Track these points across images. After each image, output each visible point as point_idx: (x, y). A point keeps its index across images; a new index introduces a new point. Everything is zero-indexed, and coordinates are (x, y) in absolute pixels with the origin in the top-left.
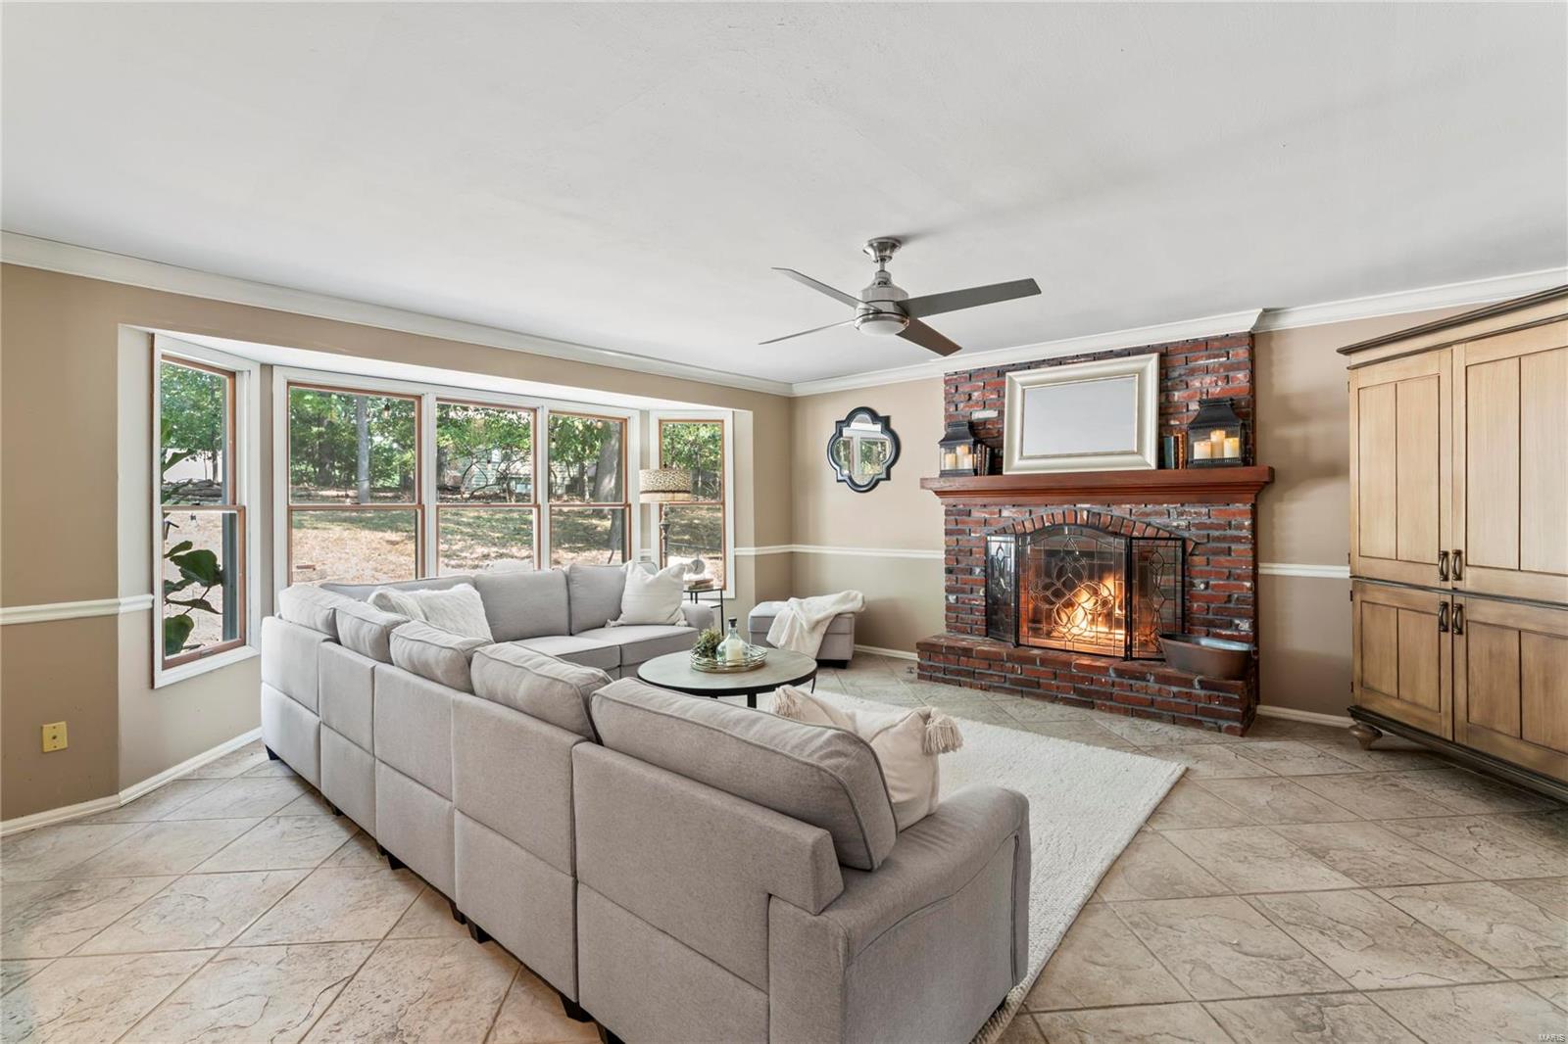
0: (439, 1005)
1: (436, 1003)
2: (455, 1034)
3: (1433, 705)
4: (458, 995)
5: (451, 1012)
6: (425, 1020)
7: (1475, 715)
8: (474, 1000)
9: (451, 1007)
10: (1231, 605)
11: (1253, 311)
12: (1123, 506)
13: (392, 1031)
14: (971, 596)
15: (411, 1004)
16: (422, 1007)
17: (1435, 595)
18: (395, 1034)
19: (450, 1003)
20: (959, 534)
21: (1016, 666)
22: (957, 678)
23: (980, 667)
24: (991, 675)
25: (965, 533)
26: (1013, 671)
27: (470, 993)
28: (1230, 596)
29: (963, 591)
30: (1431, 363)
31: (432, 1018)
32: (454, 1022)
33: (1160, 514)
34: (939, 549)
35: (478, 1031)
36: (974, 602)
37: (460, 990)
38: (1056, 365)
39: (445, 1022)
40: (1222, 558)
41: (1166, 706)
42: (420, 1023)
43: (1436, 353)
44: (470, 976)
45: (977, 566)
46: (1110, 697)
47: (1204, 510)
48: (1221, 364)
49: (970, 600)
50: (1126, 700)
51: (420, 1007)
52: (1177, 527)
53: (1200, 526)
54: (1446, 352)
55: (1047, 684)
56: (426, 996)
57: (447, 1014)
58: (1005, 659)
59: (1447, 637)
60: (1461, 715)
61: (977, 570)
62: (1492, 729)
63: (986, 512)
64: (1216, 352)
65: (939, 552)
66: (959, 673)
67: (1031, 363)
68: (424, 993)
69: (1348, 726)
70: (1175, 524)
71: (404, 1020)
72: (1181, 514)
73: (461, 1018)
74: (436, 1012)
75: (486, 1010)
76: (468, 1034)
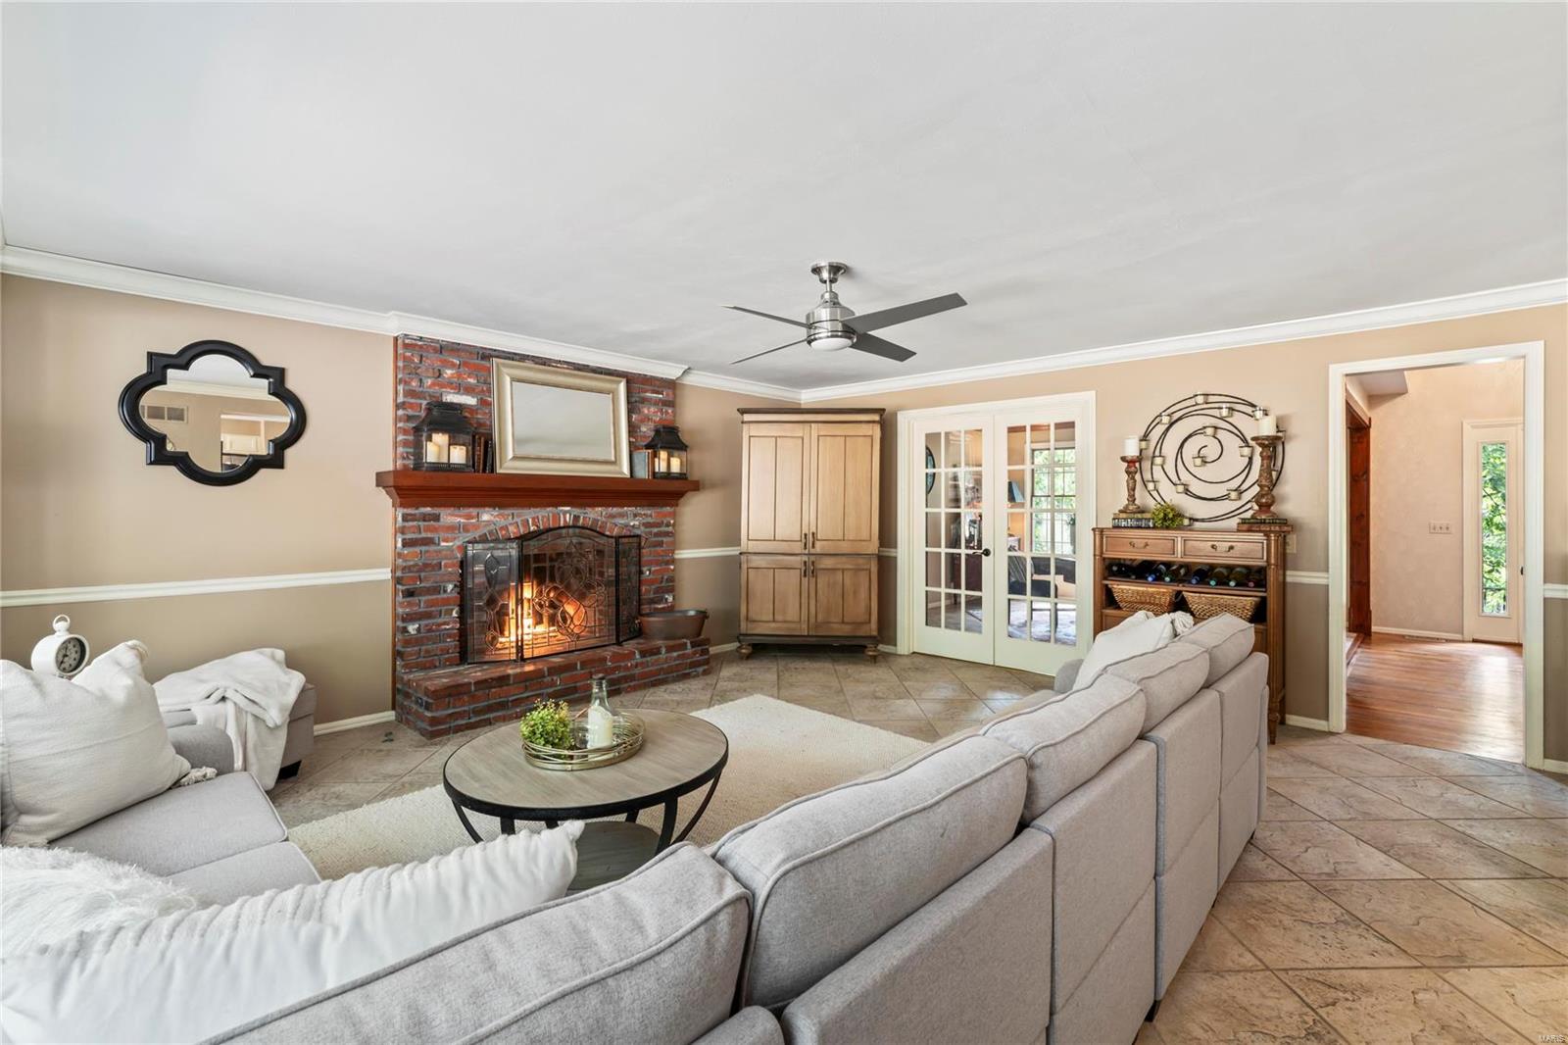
0: (1257, 1014)
1: (1256, 1017)
2: (1275, 991)
3: (796, 619)
4: (1235, 1005)
5: (1257, 1002)
6: (1281, 1018)
7: (820, 618)
8: (1230, 991)
9: (1252, 1005)
10: (663, 584)
11: (679, 365)
12: (597, 509)
13: (1313, 1038)
14: (440, 620)
15: (1274, 1037)
16: (1270, 1027)
17: (798, 558)
18: (1313, 1034)
19: (1248, 1007)
20: (425, 545)
21: (555, 678)
22: (486, 716)
23: (514, 693)
24: (528, 697)
25: (434, 543)
26: (553, 684)
27: (1224, 996)
28: (662, 578)
29: (428, 615)
30: (798, 430)
31: (1275, 1014)
32: (1264, 996)
33: (622, 515)
34: (383, 566)
35: (1259, 977)
36: (443, 627)
37: (1229, 1006)
38: (541, 364)
39: (1270, 1002)
40: (658, 549)
41: (670, 670)
42: (1287, 1020)
43: (801, 425)
44: (1205, 1005)
45: (449, 581)
46: (632, 678)
47: (649, 512)
48: (660, 399)
49: (439, 625)
50: (644, 676)
51: (1273, 1028)
52: (633, 526)
53: (647, 525)
54: (807, 426)
55: (584, 685)
56: (1256, 1029)
57: (1261, 1005)
58: (546, 673)
59: (805, 581)
60: (812, 620)
61: (450, 587)
62: (829, 622)
63: (460, 516)
64: (656, 388)
65: (384, 570)
66: (490, 709)
67: (515, 354)
68: (1254, 1032)
69: (735, 648)
70: (632, 524)
71: (1295, 1034)
72: (635, 515)
73: (1257, 994)
74: (1266, 1013)
75: (1232, 980)
76: (1268, 983)
